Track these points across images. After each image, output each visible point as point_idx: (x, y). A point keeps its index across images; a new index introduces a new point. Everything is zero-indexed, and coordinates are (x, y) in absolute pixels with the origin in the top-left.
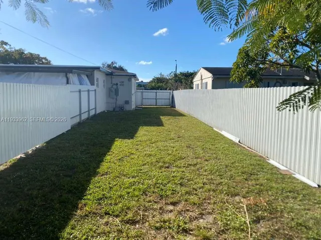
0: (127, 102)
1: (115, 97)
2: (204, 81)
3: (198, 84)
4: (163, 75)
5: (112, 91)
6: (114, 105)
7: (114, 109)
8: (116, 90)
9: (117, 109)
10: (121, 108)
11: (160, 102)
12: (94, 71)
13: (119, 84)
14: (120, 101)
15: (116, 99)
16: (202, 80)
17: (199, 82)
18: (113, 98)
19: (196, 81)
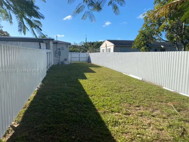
0: (66, 60)
1: (59, 56)
2: (108, 48)
3: (104, 50)
4: (76, 44)
5: (57, 53)
6: (58, 61)
7: (58, 64)
8: (59, 52)
9: (60, 64)
10: (62, 63)
11: (82, 60)
12: (50, 41)
13: (61, 49)
14: (62, 59)
15: (59, 58)
16: (106, 47)
17: (105, 48)
18: (57, 57)
19: (102, 47)
